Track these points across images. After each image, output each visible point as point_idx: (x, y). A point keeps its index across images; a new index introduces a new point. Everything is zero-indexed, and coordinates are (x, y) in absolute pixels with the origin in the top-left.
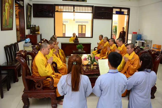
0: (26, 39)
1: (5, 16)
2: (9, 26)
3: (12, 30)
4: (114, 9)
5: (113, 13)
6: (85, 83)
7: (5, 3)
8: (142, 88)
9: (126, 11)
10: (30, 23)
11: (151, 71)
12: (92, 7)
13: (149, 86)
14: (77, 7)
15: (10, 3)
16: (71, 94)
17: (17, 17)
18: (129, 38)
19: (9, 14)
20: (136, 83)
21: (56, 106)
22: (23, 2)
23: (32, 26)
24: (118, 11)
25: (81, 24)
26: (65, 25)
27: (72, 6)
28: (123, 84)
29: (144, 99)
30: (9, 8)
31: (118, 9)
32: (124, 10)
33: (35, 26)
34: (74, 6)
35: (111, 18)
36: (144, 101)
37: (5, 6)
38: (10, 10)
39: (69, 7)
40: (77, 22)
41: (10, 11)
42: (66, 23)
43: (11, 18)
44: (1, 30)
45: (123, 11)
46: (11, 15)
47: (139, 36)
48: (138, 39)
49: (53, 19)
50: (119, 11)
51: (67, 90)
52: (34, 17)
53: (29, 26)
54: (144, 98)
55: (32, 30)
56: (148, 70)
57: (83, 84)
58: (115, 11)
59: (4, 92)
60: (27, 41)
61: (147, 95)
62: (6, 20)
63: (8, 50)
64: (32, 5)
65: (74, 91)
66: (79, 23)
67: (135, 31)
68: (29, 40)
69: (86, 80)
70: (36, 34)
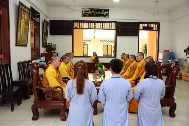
0: (41, 58)
1: (20, 31)
2: (23, 42)
3: (27, 46)
4: (140, 24)
5: (140, 29)
6: (90, 87)
7: (21, 20)
8: (148, 96)
9: (155, 26)
10: (46, 41)
11: (156, 78)
12: (115, 23)
13: (155, 94)
14: (98, 23)
15: (26, 19)
16: (77, 97)
17: (32, 35)
18: (159, 58)
19: (24, 30)
20: (142, 90)
21: (65, 118)
22: (39, 19)
23: (48, 44)
24: (145, 26)
25: (106, 44)
26: (87, 45)
27: (92, 22)
28: (126, 89)
29: (152, 109)
30: (25, 24)
31: (145, 25)
32: (153, 25)
33: (51, 43)
34: (95, 22)
35: (137, 34)
36: (153, 111)
37: (20, 22)
38: (25, 26)
39: (90, 23)
40: (101, 41)
41: (25, 28)
42: (89, 43)
43: (26, 34)
44: (16, 46)
45: (151, 26)
46: (26, 31)
47: (172, 55)
48: (171, 57)
49: (71, 36)
50: (147, 26)
51: (73, 93)
52: (50, 34)
53: (45, 44)
54: (152, 107)
55: (48, 49)
56: (154, 77)
57: (87, 87)
58: (141, 26)
59: (14, 107)
60: (42, 60)
61: (155, 103)
62: (21, 36)
63: (21, 66)
64: (49, 21)
65: (80, 94)
66: (103, 43)
67: (167, 50)
68: (44, 59)
69: (91, 84)
70: (53, 52)
